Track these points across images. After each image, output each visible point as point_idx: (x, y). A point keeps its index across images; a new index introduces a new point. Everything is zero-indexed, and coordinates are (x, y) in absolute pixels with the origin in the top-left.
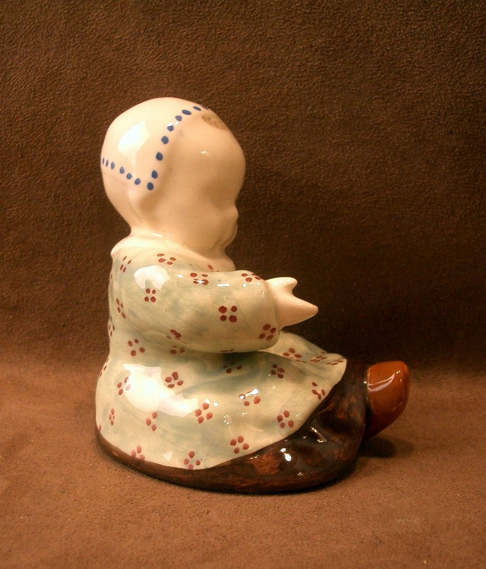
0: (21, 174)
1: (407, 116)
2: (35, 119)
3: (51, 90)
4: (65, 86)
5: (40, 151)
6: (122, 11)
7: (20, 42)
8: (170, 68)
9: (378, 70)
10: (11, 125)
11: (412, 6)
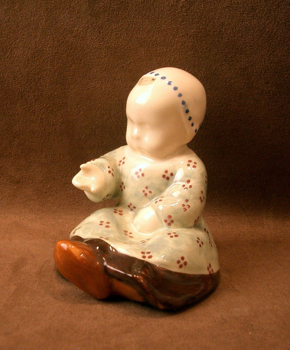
0: (21, 107)
1: (243, 74)
2: (28, 76)
3: (38, 60)
4: (46, 57)
5: (32, 93)
6: (78, 15)
7: (20, 32)
8: (106, 47)
9: (226, 48)
10: (15, 79)
11: (245, 11)
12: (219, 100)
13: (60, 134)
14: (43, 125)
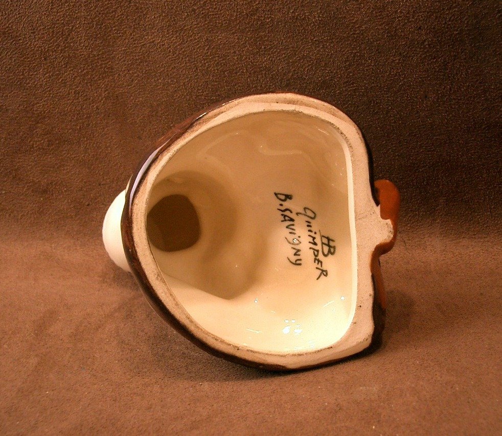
0: (45, 75)
1: (380, 15)
2: (54, 27)
12: (346, 57)
13: (104, 116)
14: (80, 102)
